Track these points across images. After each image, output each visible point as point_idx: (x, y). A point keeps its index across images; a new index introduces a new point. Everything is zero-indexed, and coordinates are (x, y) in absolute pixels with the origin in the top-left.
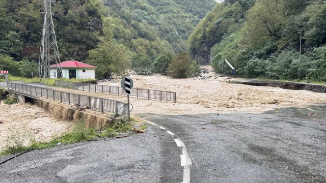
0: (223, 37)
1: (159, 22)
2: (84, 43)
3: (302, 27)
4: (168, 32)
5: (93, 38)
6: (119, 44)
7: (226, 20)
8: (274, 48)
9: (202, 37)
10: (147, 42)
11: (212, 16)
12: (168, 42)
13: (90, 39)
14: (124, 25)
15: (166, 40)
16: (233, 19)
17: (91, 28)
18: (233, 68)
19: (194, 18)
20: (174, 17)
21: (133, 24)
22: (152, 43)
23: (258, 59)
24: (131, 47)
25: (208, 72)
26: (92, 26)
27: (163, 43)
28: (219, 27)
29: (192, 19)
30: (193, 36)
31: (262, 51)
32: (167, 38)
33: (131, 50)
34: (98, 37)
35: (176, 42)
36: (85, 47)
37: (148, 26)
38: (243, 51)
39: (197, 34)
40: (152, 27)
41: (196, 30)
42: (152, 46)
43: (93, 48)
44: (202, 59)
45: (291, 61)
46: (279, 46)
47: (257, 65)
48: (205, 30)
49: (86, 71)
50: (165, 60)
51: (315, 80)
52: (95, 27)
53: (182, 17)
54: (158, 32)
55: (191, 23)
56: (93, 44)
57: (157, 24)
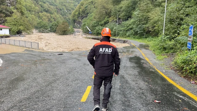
0: (88, 15)
1: (56, 4)
2: (4, 13)
3: (119, 11)
4: (61, 10)
5: (9, 10)
6: (32, 15)
7: (90, 6)
8: (108, 22)
9: (78, 14)
10: (49, 14)
11: (83, 3)
12: (61, 15)
13: (8, 11)
14: (35, 5)
15: (60, 14)
16: (93, 6)
17: (8, 4)
18: (90, 31)
19: (75, 3)
20: (64, 2)
21: (40, 4)
22: (52, 16)
23: (101, 27)
24: (39, 17)
25: (80, 32)
26: (9, 3)
27: (58, 16)
28: (86, 10)
29: (74, 4)
30: (74, 13)
31: (103, 22)
32: (60, 13)
33: (39, 19)
34: (13, 10)
35: (66, 15)
36: (5, 15)
37: (49, 6)
38: (94, 22)
39: (76, 12)
40: (52, 7)
41: (75, 10)
42: (51, 17)
43: (9, 16)
44: (79, 26)
45: (113, 28)
46: (110, 20)
47: (100, 29)
48: (79, 11)
49: (2, 29)
50: (55, 25)
51: (122, 37)
52: (11, 3)
53: (69, 2)
54: (56, 10)
55: (74, 6)
56: (10, 14)
57: (55, 5)
